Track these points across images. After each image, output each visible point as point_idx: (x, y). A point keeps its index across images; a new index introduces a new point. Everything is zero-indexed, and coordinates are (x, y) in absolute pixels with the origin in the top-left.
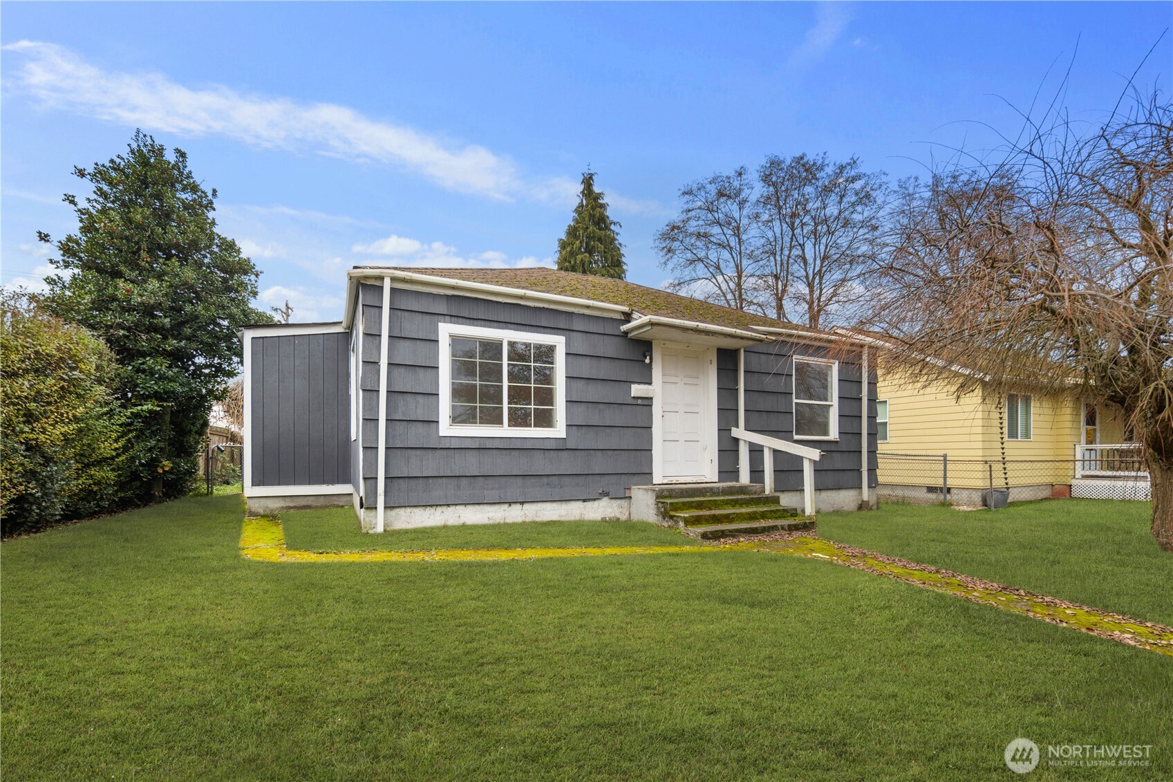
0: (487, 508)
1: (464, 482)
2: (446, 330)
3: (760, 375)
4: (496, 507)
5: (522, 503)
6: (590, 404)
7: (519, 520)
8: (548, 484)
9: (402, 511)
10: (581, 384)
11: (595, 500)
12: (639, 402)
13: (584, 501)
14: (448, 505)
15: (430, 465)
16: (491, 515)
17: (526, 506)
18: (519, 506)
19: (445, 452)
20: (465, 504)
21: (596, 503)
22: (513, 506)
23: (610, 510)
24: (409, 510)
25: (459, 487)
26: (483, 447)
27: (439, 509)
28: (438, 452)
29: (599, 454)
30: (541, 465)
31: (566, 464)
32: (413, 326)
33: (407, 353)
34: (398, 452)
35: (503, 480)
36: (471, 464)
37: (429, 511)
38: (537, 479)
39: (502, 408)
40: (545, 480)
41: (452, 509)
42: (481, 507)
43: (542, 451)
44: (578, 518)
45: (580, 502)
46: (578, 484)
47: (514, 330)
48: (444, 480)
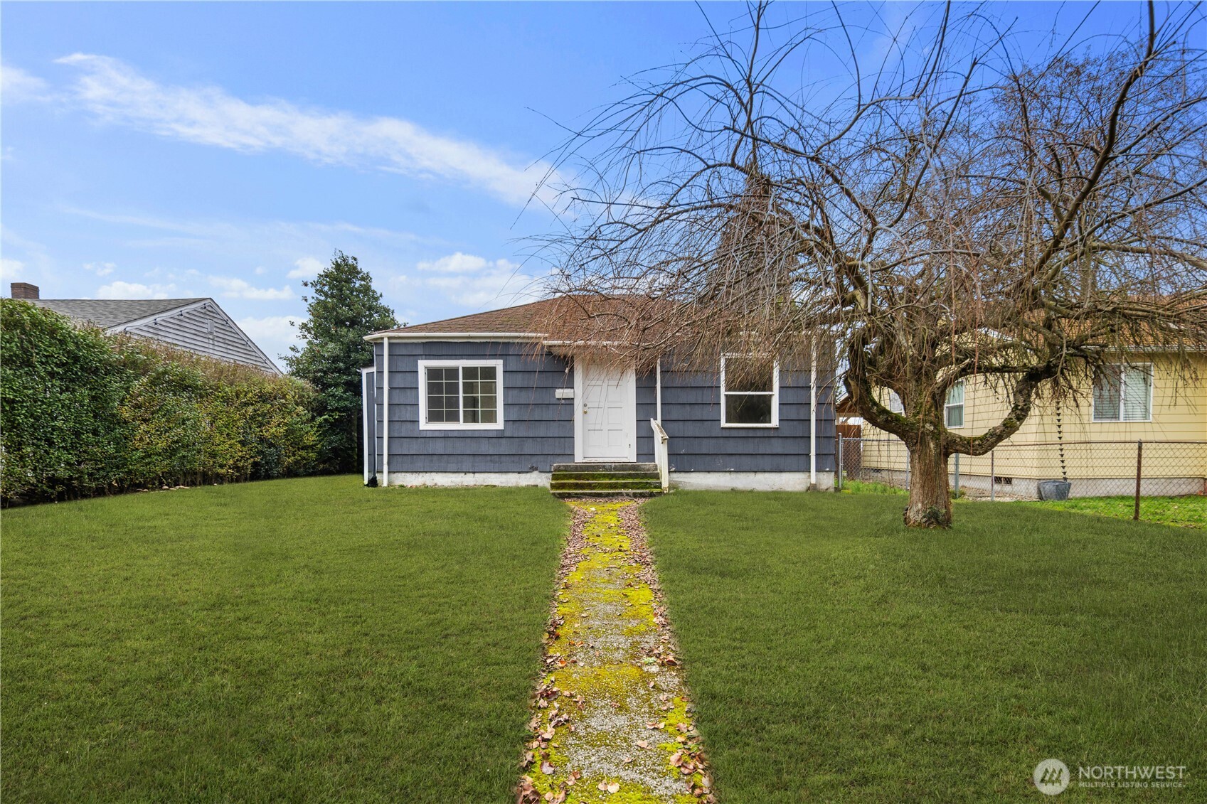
0: (451, 475)
1: (435, 457)
2: (423, 365)
4: (456, 475)
5: (474, 473)
6: (523, 405)
7: (471, 484)
8: (491, 461)
9: (399, 475)
10: (515, 392)
11: (527, 472)
12: (563, 402)
13: (519, 473)
14: (426, 472)
15: (414, 448)
16: (453, 479)
17: (477, 475)
18: (471, 475)
19: (423, 440)
20: (437, 472)
21: (529, 475)
22: (468, 474)
23: (540, 480)
24: (403, 474)
25: (432, 461)
26: (446, 436)
27: (421, 474)
28: (419, 440)
29: (530, 440)
30: (485, 448)
31: (505, 447)
32: (403, 365)
33: (400, 381)
34: (396, 439)
35: (460, 457)
36: (439, 447)
37: (415, 475)
38: (483, 457)
39: (459, 411)
40: (489, 458)
41: (428, 474)
42: (447, 474)
43: (487, 439)
44: (514, 485)
45: (516, 474)
46: (513, 461)
47: (467, 359)
48: (423, 457)
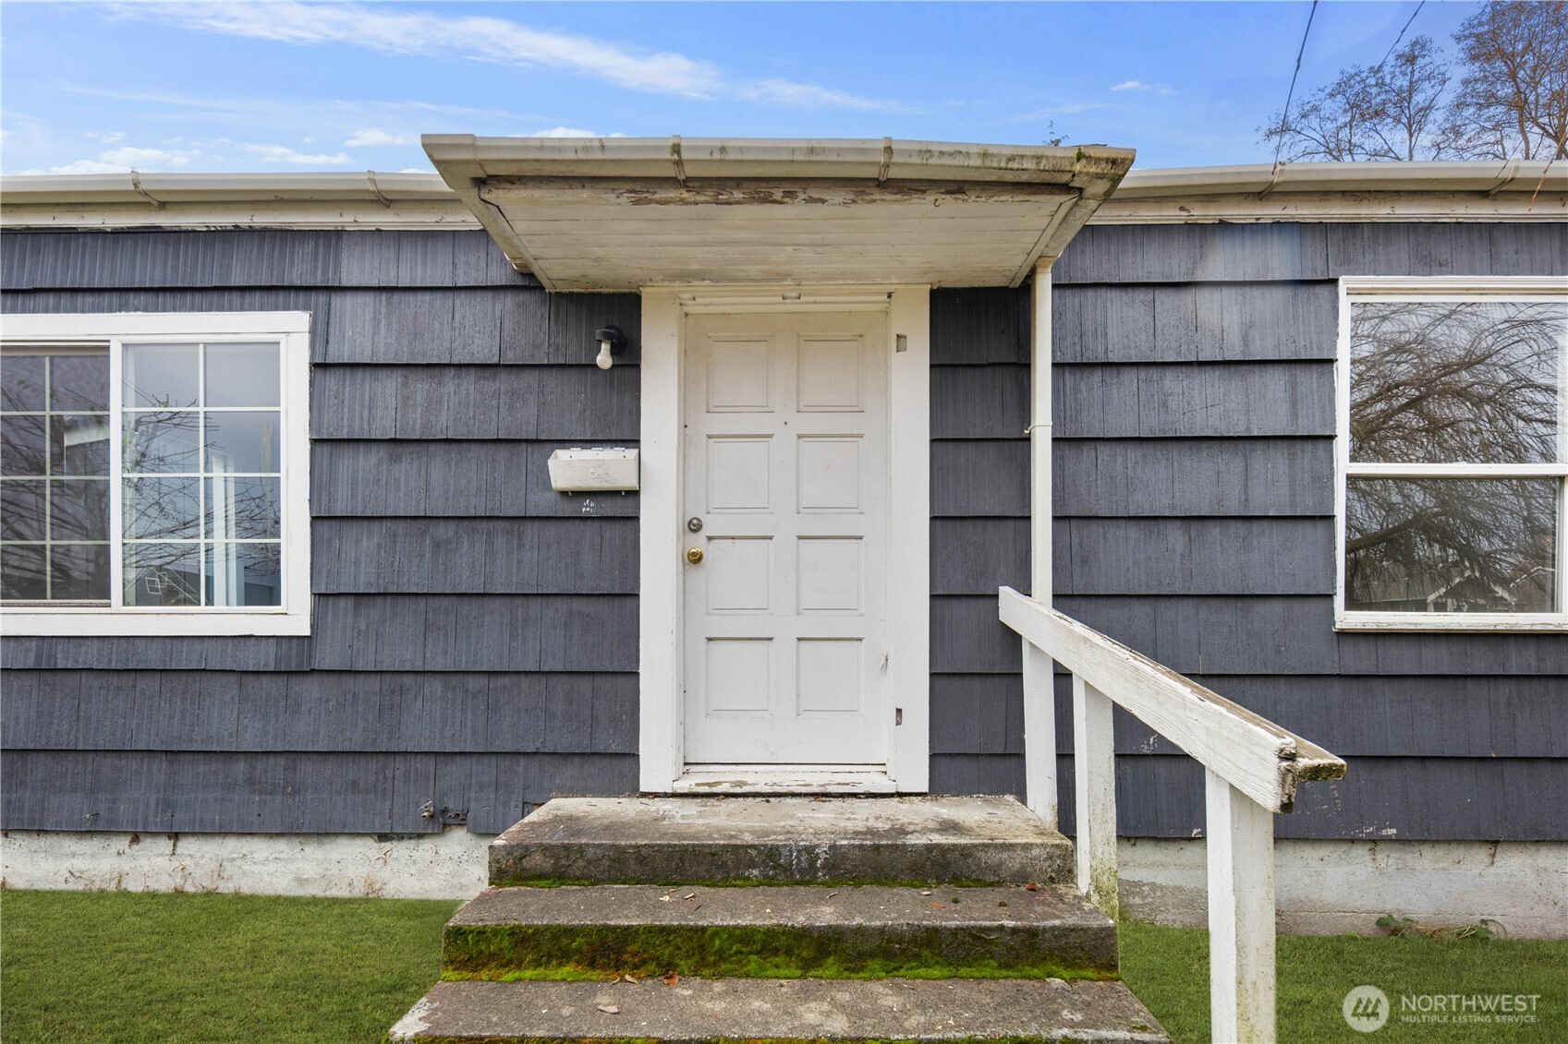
0: (69, 843)
3: (1155, 374)
5: (174, 835)
6: (401, 527)
7: (165, 884)
8: (250, 781)
12: (588, 507)
13: (383, 837)
17: (188, 846)
18: (163, 845)
22: (147, 843)
23: (478, 873)
26: (45, 668)
29: (435, 687)
31: (314, 720)
35: (106, 764)
38: (214, 765)
39: (107, 547)
40: (241, 768)
43: (233, 679)
44: (359, 891)
45: (370, 842)
46: (355, 784)
47: (146, 310)
